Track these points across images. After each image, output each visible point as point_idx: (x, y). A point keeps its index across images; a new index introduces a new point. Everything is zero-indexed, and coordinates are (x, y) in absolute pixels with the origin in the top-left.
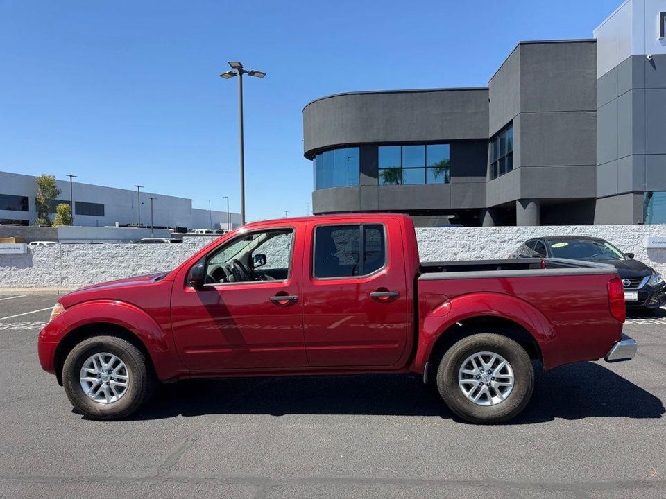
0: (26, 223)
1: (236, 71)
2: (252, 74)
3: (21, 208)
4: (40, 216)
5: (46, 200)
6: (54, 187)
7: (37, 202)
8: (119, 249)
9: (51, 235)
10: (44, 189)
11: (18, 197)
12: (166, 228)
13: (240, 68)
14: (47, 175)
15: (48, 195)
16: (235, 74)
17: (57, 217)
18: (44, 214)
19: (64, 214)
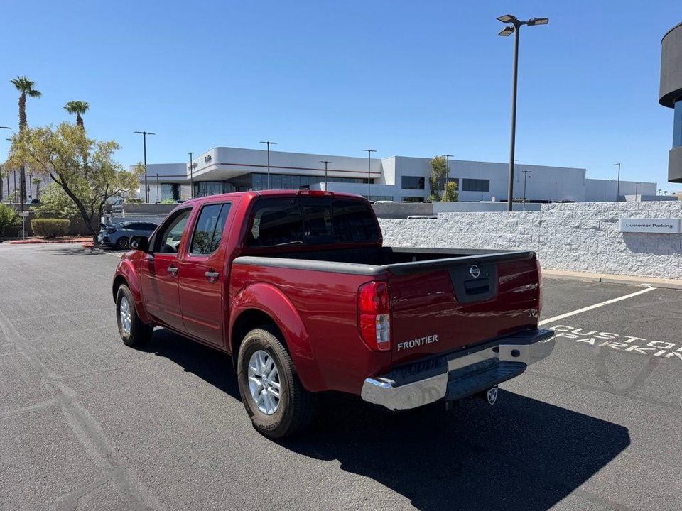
0: (421, 199)
1: (511, 25)
2: (531, 23)
3: (419, 187)
4: (432, 193)
5: (437, 179)
6: (444, 166)
7: (431, 181)
8: (390, 224)
9: (427, 210)
10: (436, 169)
11: (417, 177)
12: (551, 202)
13: (513, 20)
14: (439, 156)
15: (439, 174)
16: (512, 30)
17: (444, 194)
18: (436, 192)
19: (450, 191)
